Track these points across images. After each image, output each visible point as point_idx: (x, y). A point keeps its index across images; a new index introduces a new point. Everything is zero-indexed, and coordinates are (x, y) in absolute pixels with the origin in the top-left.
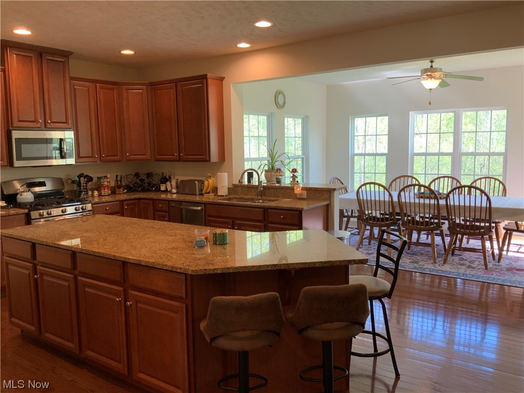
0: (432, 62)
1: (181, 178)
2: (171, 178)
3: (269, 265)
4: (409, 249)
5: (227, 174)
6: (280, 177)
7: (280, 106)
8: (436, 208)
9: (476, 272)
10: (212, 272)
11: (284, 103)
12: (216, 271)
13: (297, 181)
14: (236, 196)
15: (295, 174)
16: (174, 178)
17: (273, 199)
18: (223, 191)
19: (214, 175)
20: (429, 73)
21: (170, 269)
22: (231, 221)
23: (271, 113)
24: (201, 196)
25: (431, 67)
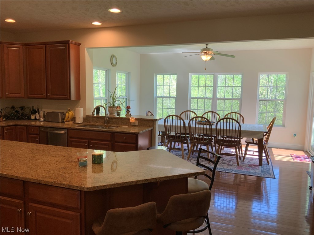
0: (207, 45)
1: (47, 111)
2: (39, 110)
3: (143, 180)
4: (193, 154)
5: (82, 108)
6: (119, 111)
7: (114, 65)
8: (210, 130)
9: (234, 168)
10: (102, 188)
11: (116, 63)
12: (105, 188)
13: (130, 114)
14: (88, 124)
15: (129, 109)
16: (41, 111)
17: (115, 125)
18: (79, 120)
19: (73, 109)
20: (205, 52)
21: (67, 187)
22: (87, 141)
23: (108, 69)
24: (63, 123)
25: (207, 48)
